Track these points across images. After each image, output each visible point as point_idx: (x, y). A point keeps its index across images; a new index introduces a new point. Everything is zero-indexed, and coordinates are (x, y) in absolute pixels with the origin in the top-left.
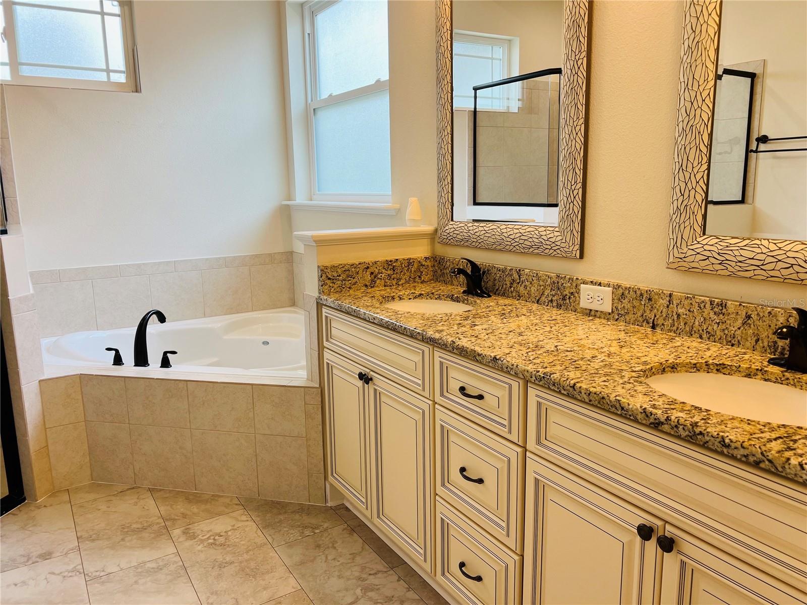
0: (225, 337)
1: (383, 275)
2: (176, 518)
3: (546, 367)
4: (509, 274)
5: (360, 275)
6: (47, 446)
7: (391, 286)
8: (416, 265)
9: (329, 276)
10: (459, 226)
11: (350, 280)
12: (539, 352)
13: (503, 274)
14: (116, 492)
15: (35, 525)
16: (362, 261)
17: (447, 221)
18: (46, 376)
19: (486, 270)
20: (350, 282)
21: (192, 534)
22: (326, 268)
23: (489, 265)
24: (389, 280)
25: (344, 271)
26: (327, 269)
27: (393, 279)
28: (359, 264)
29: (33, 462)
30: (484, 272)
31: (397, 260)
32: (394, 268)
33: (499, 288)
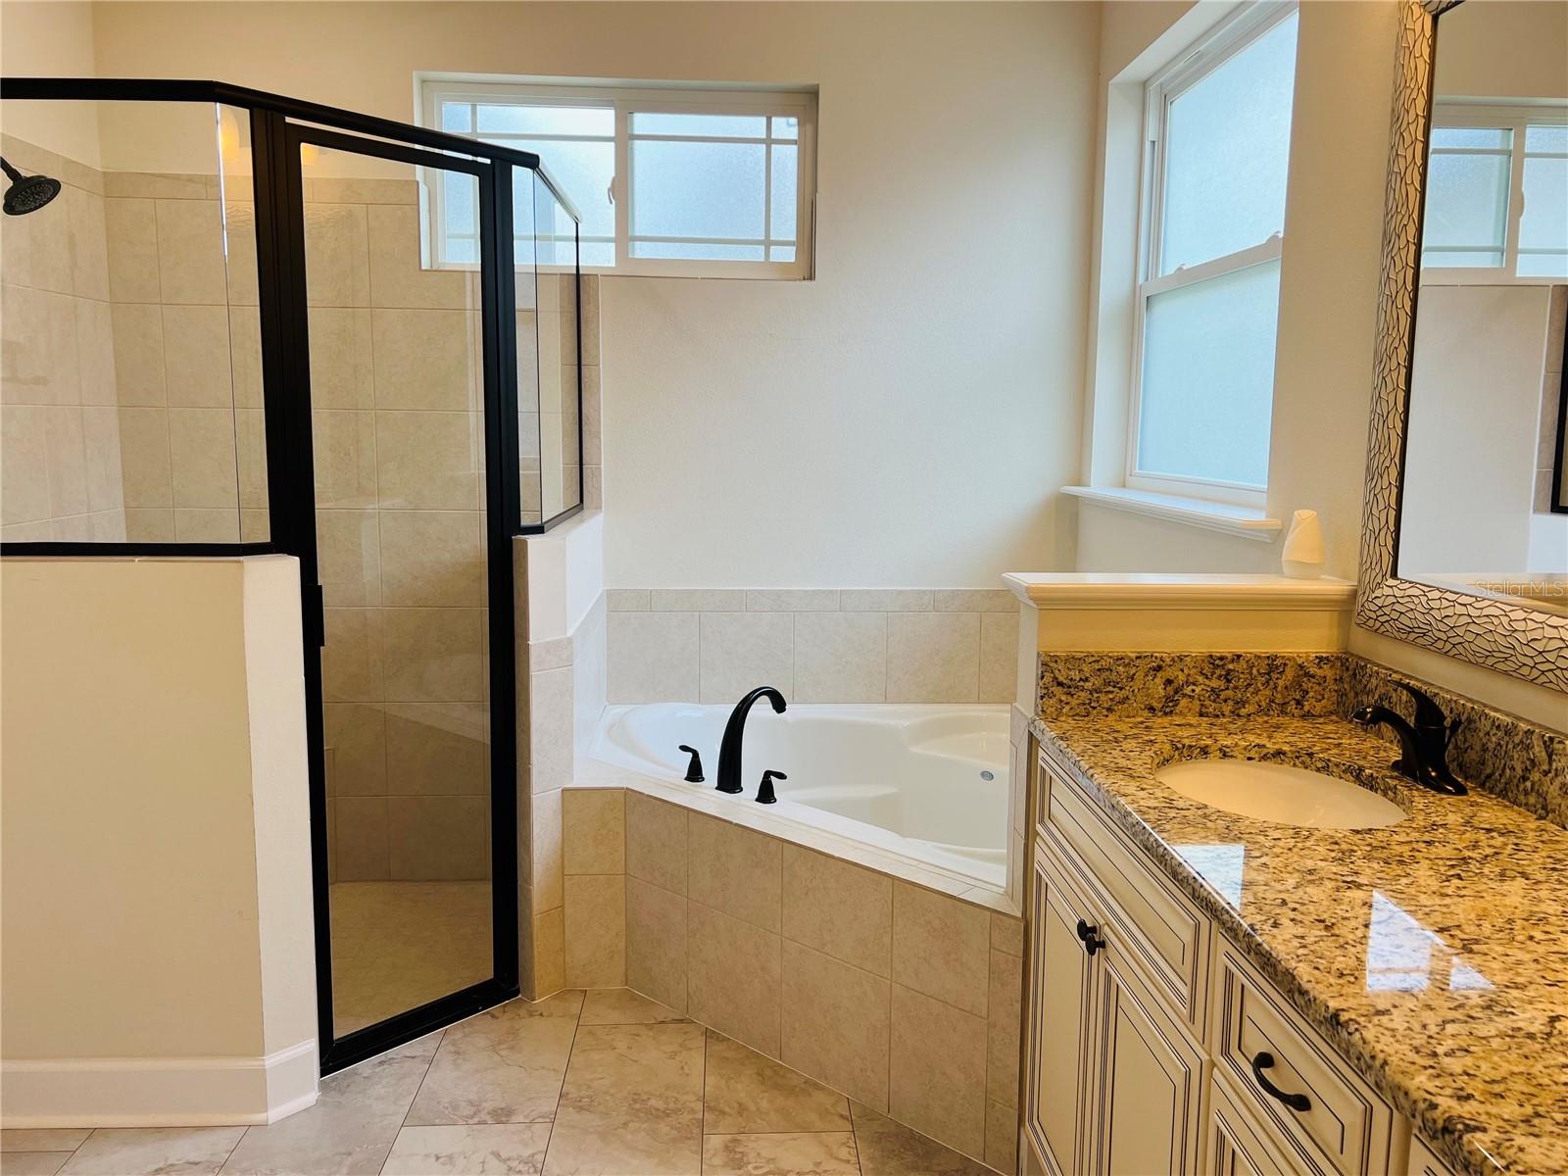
0: (914, 749)
1: (1198, 690)
2: (727, 1109)
3: (1469, 1097)
4: (1522, 742)
5: (1138, 683)
6: (563, 906)
7: (1218, 716)
8: (1290, 674)
9: (1061, 679)
10: (1408, 593)
11: (1113, 692)
12: (1483, 1030)
13: (1506, 738)
14: (653, 1021)
15: (512, 1048)
16: (1147, 649)
17: (1380, 575)
18: (577, 782)
19: (1463, 718)
20: (1111, 696)
21: (738, 1156)
22: (1056, 659)
23: (1473, 708)
24: (1214, 701)
25: (1099, 670)
26: (1056, 661)
27: (1225, 701)
28: (1137, 658)
29: (535, 929)
30: (1456, 724)
31: (1239, 656)
32: (1228, 674)
33: (1493, 773)
